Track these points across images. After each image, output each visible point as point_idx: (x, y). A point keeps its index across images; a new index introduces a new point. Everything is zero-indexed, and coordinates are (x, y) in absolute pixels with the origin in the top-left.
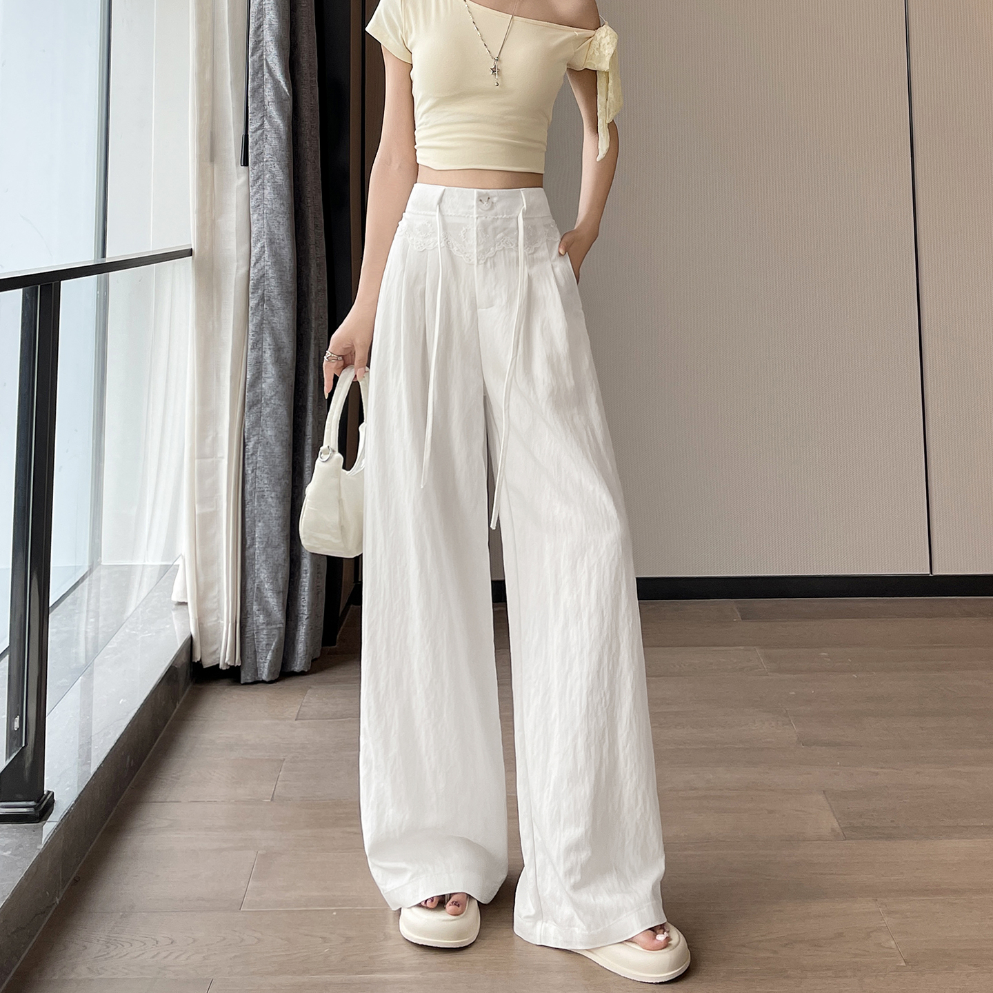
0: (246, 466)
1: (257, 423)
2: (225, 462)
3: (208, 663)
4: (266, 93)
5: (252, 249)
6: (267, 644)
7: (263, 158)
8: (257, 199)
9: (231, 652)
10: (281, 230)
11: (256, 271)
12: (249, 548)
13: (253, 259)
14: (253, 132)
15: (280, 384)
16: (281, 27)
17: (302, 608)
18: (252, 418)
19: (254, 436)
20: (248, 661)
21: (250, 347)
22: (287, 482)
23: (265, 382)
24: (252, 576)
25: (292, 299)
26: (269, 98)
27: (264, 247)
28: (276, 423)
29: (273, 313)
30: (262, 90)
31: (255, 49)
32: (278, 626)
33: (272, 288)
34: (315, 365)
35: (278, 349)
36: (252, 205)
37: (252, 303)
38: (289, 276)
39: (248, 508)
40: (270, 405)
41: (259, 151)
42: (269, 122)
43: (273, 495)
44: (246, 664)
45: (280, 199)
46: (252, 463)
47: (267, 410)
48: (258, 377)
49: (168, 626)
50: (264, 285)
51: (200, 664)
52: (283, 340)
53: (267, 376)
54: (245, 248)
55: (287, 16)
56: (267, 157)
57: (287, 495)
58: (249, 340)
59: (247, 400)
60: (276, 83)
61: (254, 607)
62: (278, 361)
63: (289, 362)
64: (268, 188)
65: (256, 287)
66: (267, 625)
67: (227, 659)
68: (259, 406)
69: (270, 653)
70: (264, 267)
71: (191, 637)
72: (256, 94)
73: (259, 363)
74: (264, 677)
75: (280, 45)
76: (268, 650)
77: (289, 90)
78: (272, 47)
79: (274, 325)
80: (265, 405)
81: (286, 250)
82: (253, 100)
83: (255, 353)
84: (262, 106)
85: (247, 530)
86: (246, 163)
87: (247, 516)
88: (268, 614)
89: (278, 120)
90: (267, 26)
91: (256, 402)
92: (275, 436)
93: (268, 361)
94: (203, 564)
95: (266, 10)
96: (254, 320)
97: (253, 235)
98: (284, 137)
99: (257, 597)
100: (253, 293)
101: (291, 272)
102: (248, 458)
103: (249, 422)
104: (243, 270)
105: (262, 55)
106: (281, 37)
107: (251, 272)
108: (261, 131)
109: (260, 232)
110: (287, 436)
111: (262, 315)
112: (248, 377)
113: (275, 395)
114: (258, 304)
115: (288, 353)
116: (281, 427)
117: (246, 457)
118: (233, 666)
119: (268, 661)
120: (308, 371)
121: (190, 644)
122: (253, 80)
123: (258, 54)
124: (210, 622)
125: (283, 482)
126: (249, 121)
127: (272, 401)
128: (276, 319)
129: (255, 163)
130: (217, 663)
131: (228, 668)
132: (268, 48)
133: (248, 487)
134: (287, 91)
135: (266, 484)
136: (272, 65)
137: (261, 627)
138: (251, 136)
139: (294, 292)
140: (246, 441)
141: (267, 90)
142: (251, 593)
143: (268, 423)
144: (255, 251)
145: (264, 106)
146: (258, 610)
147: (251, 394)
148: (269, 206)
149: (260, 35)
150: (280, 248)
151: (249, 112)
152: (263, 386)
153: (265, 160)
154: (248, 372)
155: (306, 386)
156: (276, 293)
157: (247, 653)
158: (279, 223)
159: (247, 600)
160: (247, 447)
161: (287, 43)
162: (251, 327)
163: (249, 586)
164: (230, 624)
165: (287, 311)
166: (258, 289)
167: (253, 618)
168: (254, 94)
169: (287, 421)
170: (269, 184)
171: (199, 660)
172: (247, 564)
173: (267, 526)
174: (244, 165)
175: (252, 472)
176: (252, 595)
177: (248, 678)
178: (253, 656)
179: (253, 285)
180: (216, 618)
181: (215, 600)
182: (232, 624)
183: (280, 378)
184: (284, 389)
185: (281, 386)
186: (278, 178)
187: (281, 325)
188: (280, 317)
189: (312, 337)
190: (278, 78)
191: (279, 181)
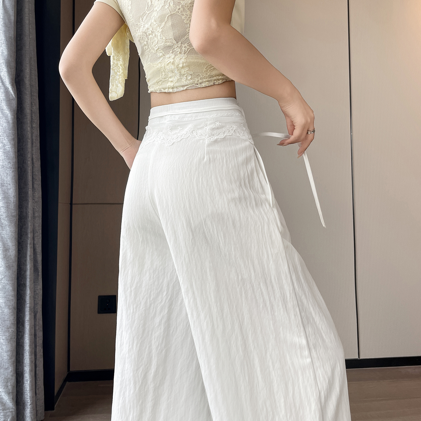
16: (9, 55)
22: (13, 330)
25: (14, 220)
26: (1, 98)
28: (5, 294)
29: (2, 228)
33: (2, 213)
34: (30, 259)
40: (1, 284)
42: (2, 112)
43: (4, 338)
45: (8, 159)
52: (9, 245)
55: (14, 49)
57: (13, 337)
60: (6, 89)
75: (9, 66)
77: (15, 93)
78: (4, 66)
81: (11, 190)
89: (7, 112)
92: (5, 303)
98: (11, 122)
106: (9, 61)
110: (13, 303)
113: (4, 278)
116: (8, 297)
120: (26, 263)
125: (10, 330)
127: (2, 281)
128: (4, 232)
132: (1, 67)
134: (13, 94)
136: (4, 78)
150: (8, 189)
155: (25, 271)
165: (11, 227)
169: (13, 293)
183: (7, 267)
184: (9, 274)
185: (7, 273)
186: (6, 146)
187: (8, 235)
188: (6, 231)
189: (29, 243)
190: (8, 86)
191: (8, 148)
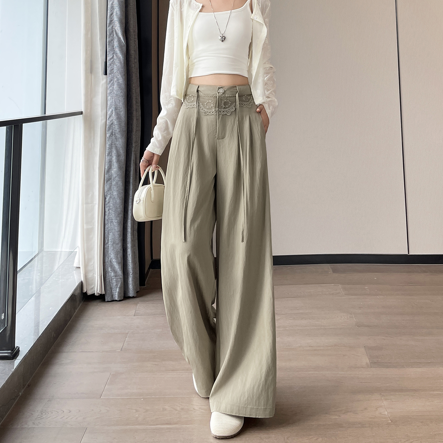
0: (106, 208)
1: (110, 189)
2: (97, 206)
3: (89, 293)
4: (115, 43)
5: (108, 112)
6: (116, 285)
7: (113, 72)
8: (111, 90)
9: (100, 288)
10: (120, 104)
11: (109, 121)
12: (106, 244)
13: (108, 116)
14: (109, 60)
15: (119, 171)
16: (121, 14)
17: (129, 270)
18: (108, 186)
19: (109, 194)
20: (108, 292)
21: (106, 155)
23: (113, 170)
24: (108, 256)
25: (124, 134)
26: (116, 45)
27: (113, 111)
28: (118, 189)
29: (116, 140)
30: (113, 42)
31: (110, 23)
32: (120, 277)
33: (116, 129)
34: (134, 163)
35: (118, 156)
36: (108, 92)
37: (108, 135)
38: (124, 124)
39: (106, 227)
40: (115, 181)
41: (111, 69)
42: (116, 55)
43: (116, 221)
44: (107, 294)
45: (121, 90)
46: (108, 206)
47: (114, 183)
48: (110, 168)
49: (72, 277)
50: (112, 128)
51: (86, 293)
52: (121, 152)
53: (114, 167)
54: (104, 111)
55: (124, 9)
56: (115, 71)
58: (106, 152)
59: (105, 178)
60: (119, 38)
61: (109, 269)
62: (118, 161)
63: (123, 161)
64: (116, 85)
65: (109, 129)
66: (115, 277)
67: (98, 291)
68: (111, 181)
69: (118, 289)
70: (113, 120)
71: (82, 281)
72: (110, 43)
73: (110, 162)
74: (116, 299)
75: (121, 22)
76: (117, 287)
77: (125, 42)
78: (117, 23)
79: (117, 145)
80: (113, 180)
81: (123, 112)
82: (109, 46)
83: (109, 157)
84: (113, 49)
85: (106, 236)
86: (106, 74)
87: (106, 230)
88: (115, 272)
89: (120, 55)
90: (115, 14)
91: (109, 179)
92: (117, 195)
93: (114, 161)
94: (87, 251)
95: (115, 7)
96: (109, 143)
97: (108, 106)
98: (122, 62)
99: (110, 265)
100: (108, 131)
101: (125, 122)
102: (106, 205)
103: (107, 188)
104: (104, 121)
105: (113, 27)
106: (121, 18)
107: (107, 122)
108: (112, 60)
109: (111, 104)
110: (122, 195)
111: (112, 140)
112: (106, 168)
113: (117, 176)
114: (110, 136)
115: (123, 158)
116: (119, 190)
117: (106, 204)
118: (101, 294)
119: (117, 292)
120: (131, 165)
121: (81, 284)
122: (109, 37)
123: (111, 26)
124: (90, 275)
125: (120, 215)
126: (107, 56)
127: (116, 179)
128: (118, 142)
129: (110, 74)
130: (94, 293)
131: (99, 295)
132: (115, 24)
133: (106, 217)
134: (124, 42)
135: (113, 216)
136: (117, 31)
137: (113, 278)
138: (108, 62)
139: (126, 131)
140: (106, 197)
141: (115, 42)
142: (107, 263)
143: (114, 188)
144: (109, 113)
145: (114, 48)
146: (111, 270)
147: (107, 175)
148: (115, 93)
149: (112, 18)
150: (120, 111)
151: (107, 51)
152: (112, 172)
153: (114, 72)
154: (106, 166)
155: (130, 172)
156: (118, 131)
157: (107, 289)
158: (120, 100)
159: (106, 266)
160: (106, 199)
161: (124, 21)
162: (107, 146)
163: (106, 260)
164: (99, 276)
165: (122, 139)
166: (110, 129)
167: (109, 274)
168: (109, 44)
169: (122, 188)
170: (116, 83)
171: (85, 291)
172: (105, 251)
173: (114, 235)
174: (105, 75)
175: (108, 211)
176: (107, 264)
177: (109, 299)
178: (110, 290)
179: (108, 128)
180: (92, 274)
181: (92, 266)
182: (100, 276)
183: (119, 168)
184: (121, 174)
185: (119, 172)
186: (120, 80)
187: (120, 145)
188: (119, 142)
189: (133, 150)
190: (120, 36)
191: (120, 82)
